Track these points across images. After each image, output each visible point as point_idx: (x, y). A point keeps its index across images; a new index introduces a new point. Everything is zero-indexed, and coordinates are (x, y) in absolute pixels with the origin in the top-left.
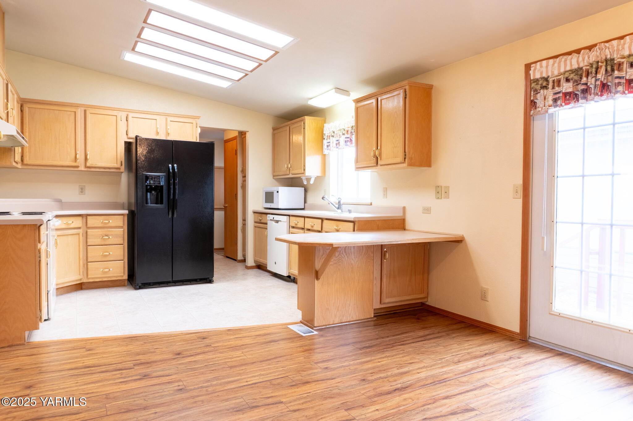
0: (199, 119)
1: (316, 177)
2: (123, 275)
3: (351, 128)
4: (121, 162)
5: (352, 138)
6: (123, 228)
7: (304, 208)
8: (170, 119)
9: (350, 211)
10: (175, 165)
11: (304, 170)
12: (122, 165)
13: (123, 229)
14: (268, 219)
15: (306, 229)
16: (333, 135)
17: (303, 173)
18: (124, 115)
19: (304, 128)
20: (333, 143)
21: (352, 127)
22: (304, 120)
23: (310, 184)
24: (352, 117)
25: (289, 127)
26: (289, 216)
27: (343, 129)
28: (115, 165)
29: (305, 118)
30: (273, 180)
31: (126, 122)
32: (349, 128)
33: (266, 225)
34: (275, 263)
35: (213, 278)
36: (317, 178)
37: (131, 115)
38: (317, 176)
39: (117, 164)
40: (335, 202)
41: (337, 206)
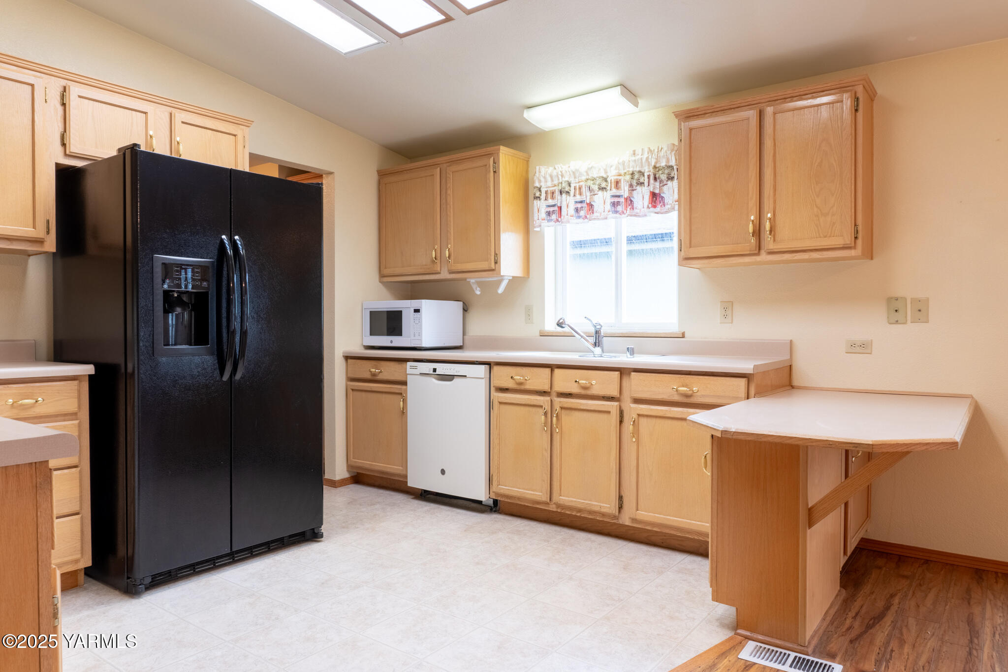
0: (248, 127)
1: (511, 278)
2: (79, 556)
3: (630, 176)
4: (48, 222)
5: (633, 197)
6: (77, 420)
7: (462, 344)
8: (180, 116)
9: (631, 351)
10: (237, 237)
11: (496, 263)
12: (48, 232)
13: (76, 422)
14: (409, 371)
15: (554, 394)
16: (567, 189)
17: (493, 270)
18: (54, 86)
19: (495, 172)
20: (568, 206)
21: (632, 174)
22: (495, 155)
23: (498, 293)
24: (632, 152)
25: (439, 168)
26: (488, 364)
27: (602, 177)
28: (28, 231)
29: (499, 150)
30: (380, 284)
31: (60, 109)
32: (620, 175)
33: (404, 387)
34: (443, 472)
35: (322, 526)
36: (514, 280)
37: (75, 90)
38: (514, 277)
39: (34, 227)
40: (585, 333)
41: (592, 340)
